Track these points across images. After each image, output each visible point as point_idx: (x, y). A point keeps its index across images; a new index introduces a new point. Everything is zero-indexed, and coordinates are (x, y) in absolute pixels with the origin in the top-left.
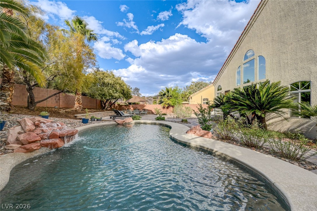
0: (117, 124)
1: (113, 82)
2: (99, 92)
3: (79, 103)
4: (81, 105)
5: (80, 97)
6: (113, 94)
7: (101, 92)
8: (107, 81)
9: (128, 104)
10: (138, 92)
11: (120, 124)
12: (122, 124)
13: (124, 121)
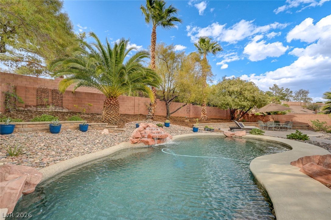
0: (225, 136)
1: (239, 89)
2: (222, 102)
3: (204, 114)
4: (205, 116)
5: (205, 108)
6: (240, 103)
7: (224, 102)
8: (232, 89)
9: (266, 114)
10: (305, 96)
11: (228, 137)
12: (232, 137)
13: (234, 134)
